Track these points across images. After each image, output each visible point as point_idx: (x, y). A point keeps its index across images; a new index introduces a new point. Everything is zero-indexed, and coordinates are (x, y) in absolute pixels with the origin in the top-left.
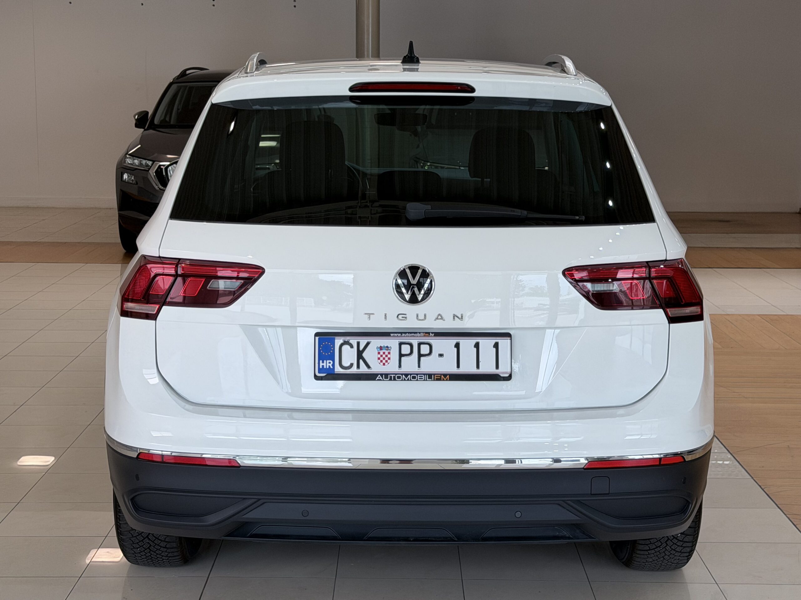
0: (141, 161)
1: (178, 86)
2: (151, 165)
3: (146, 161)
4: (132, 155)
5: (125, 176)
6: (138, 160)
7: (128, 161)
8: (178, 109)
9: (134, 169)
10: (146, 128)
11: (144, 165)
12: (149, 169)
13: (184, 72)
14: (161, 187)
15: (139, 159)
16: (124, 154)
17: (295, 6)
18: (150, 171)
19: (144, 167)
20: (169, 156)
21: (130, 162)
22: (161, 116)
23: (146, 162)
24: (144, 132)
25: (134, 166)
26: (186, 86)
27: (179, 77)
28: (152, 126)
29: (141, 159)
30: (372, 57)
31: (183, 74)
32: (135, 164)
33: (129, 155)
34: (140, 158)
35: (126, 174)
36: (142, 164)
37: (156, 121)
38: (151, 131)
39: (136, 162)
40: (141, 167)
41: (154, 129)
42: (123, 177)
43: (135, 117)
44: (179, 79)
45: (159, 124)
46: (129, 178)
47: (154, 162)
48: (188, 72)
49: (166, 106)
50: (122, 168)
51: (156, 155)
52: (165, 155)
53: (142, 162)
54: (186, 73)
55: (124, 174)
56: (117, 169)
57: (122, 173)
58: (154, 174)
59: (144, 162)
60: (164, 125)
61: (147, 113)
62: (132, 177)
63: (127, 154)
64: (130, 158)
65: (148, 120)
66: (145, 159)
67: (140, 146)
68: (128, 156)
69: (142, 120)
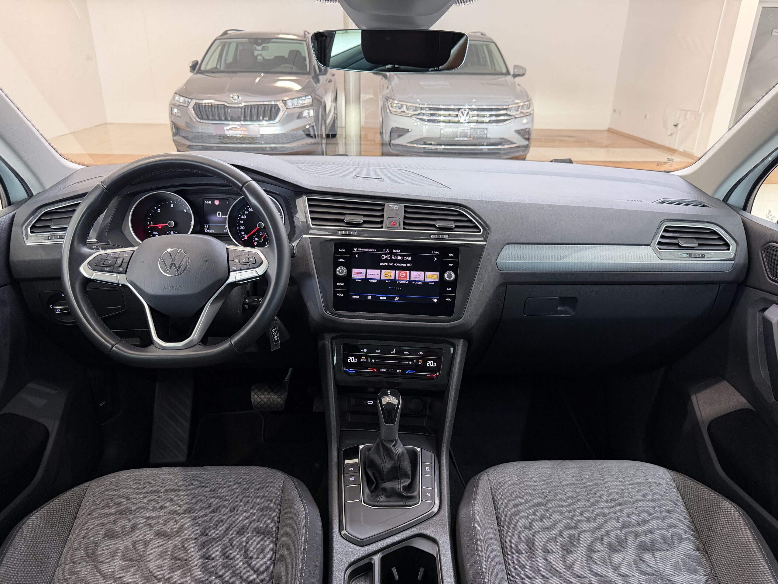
0: (184, 99)
2: (190, 102)
3: (188, 99)
4: (180, 95)
5: (175, 111)
7: (176, 99)
9: (180, 105)
10: (195, 72)
11: (186, 102)
12: (189, 105)
16: (175, 93)
18: (189, 107)
20: (210, 95)
22: (206, 64)
24: (194, 75)
26: (224, 42)
27: (222, 35)
28: (200, 72)
31: (225, 33)
32: (180, 101)
34: (184, 96)
35: (175, 109)
36: (184, 101)
37: (202, 68)
38: (200, 76)
39: (181, 99)
40: (184, 104)
41: (201, 73)
43: (190, 64)
45: (209, 70)
46: (177, 113)
47: (192, 99)
48: (229, 32)
50: (173, 106)
51: (196, 94)
54: (227, 33)
56: (169, 105)
57: (173, 108)
58: (192, 109)
59: (186, 100)
61: (198, 62)
62: (179, 112)
64: (178, 97)
65: (197, 66)
66: (188, 97)
68: (176, 95)
69: (195, 67)
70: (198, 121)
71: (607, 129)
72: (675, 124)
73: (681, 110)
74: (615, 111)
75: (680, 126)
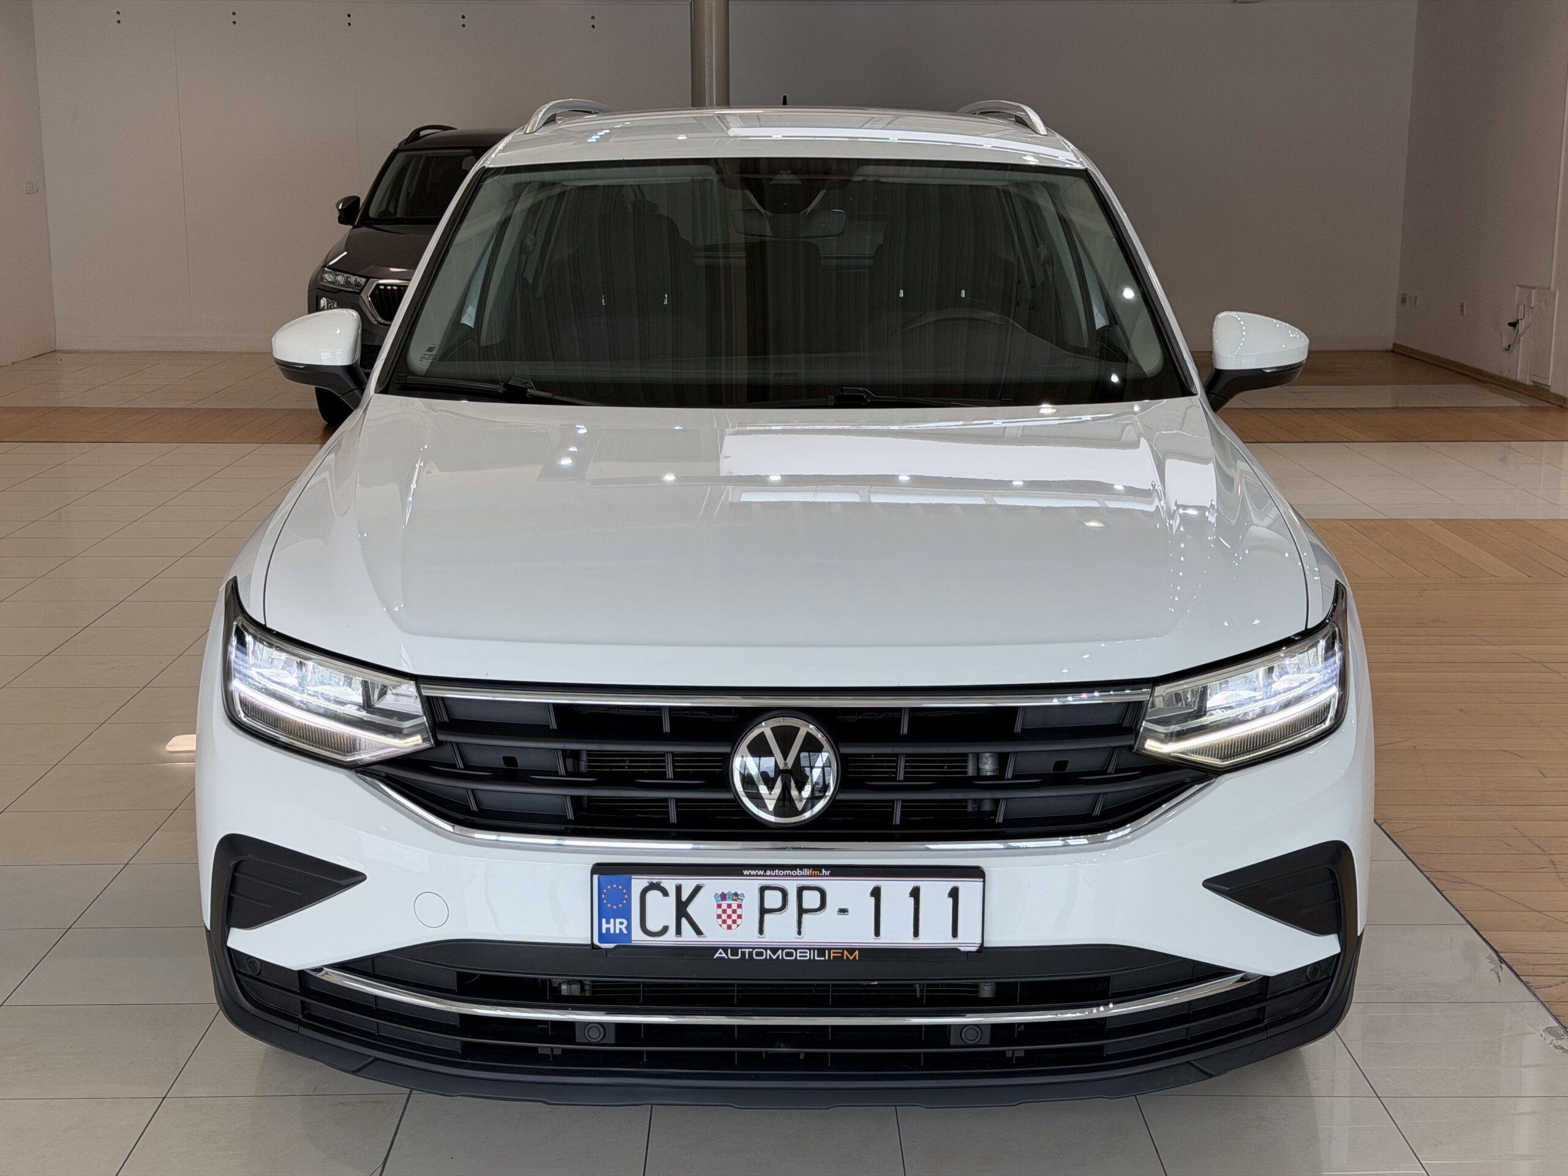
0: (348, 277)
1: (407, 156)
2: (363, 284)
3: (356, 277)
4: (335, 269)
5: (323, 302)
6: (343, 276)
7: (328, 278)
8: (408, 194)
9: (336, 291)
10: (356, 224)
11: (352, 285)
12: (361, 290)
13: (416, 133)
14: (380, 319)
15: (345, 275)
16: (321, 266)
17: (593, 26)
18: (362, 295)
19: (353, 288)
20: (393, 270)
21: (330, 280)
22: (380, 205)
23: (356, 279)
24: (354, 230)
25: (336, 285)
26: (421, 156)
27: (409, 141)
28: (366, 221)
29: (348, 275)
30: (717, 105)
31: (415, 135)
32: (339, 282)
33: (329, 268)
34: (346, 273)
35: (324, 299)
36: (349, 281)
37: (372, 213)
38: (364, 229)
39: (340, 279)
40: (348, 287)
41: (369, 226)
42: (320, 303)
43: (338, 207)
44: (409, 145)
45: (376, 217)
46: (329, 305)
47: (368, 278)
48: (422, 133)
49: (389, 187)
50: (317, 290)
51: (371, 267)
52: (385, 268)
53: (349, 280)
54: (419, 134)
55: (321, 298)
56: (309, 291)
57: (317, 296)
58: (370, 299)
59: (353, 279)
60: (386, 219)
61: (358, 199)
62: (334, 304)
63: (325, 266)
64: (330, 273)
65: (359, 211)
66: (354, 275)
67: (345, 253)
68: (326, 269)
69: (349, 212)
70: (379, 323)
71: (1390, 347)
72: (1512, 321)
73: (1521, 286)
74: (1403, 300)
75: (1522, 325)
